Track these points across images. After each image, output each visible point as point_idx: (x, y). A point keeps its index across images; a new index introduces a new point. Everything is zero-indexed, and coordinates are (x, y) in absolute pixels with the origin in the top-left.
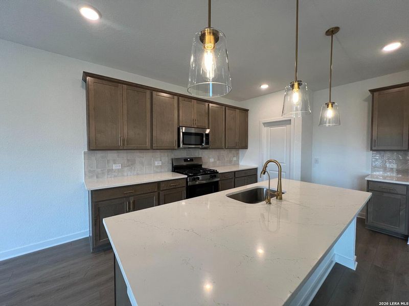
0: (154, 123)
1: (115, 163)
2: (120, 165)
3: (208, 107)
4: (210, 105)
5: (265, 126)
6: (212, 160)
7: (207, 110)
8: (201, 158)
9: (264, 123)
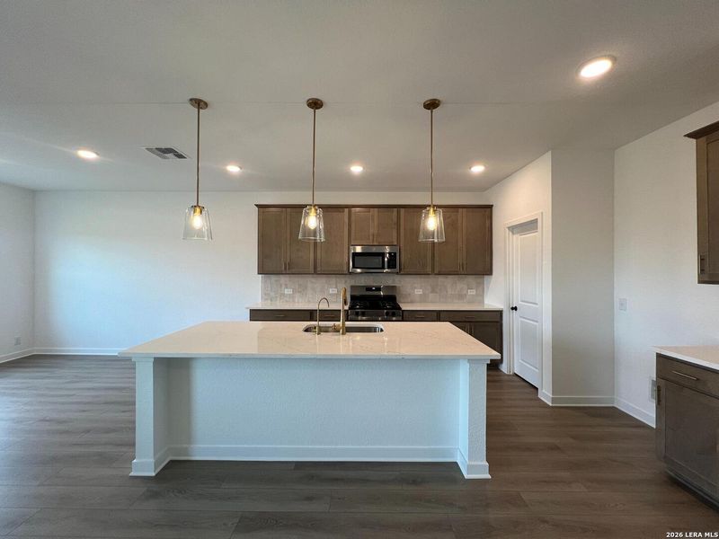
1: (287, 288)
2: (292, 290)
3: (398, 213)
4: (402, 210)
5: (513, 233)
6: (419, 292)
7: (395, 219)
8: (395, 287)
9: (509, 228)
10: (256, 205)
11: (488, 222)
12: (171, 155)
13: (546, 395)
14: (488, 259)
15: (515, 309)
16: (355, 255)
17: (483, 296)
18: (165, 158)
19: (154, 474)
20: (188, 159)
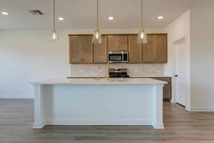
0: (95, 51)
1: (81, 70)
2: (83, 71)
3: (128, 38)
4: (129, 36)
5: (175, 45)
6: (136, 71)
7: (126, 40)
8: (127, 69)
9: (174, 42)
10: (69, 35)
11: (165, 41)
12: (38, 13)
13: (188, 108)
14: (165, 56)
15: (177, 76)
16: (110, 55)
17: (164, 72)
18: (35, 14)
19: (41, 128)
20: (44, 15)
